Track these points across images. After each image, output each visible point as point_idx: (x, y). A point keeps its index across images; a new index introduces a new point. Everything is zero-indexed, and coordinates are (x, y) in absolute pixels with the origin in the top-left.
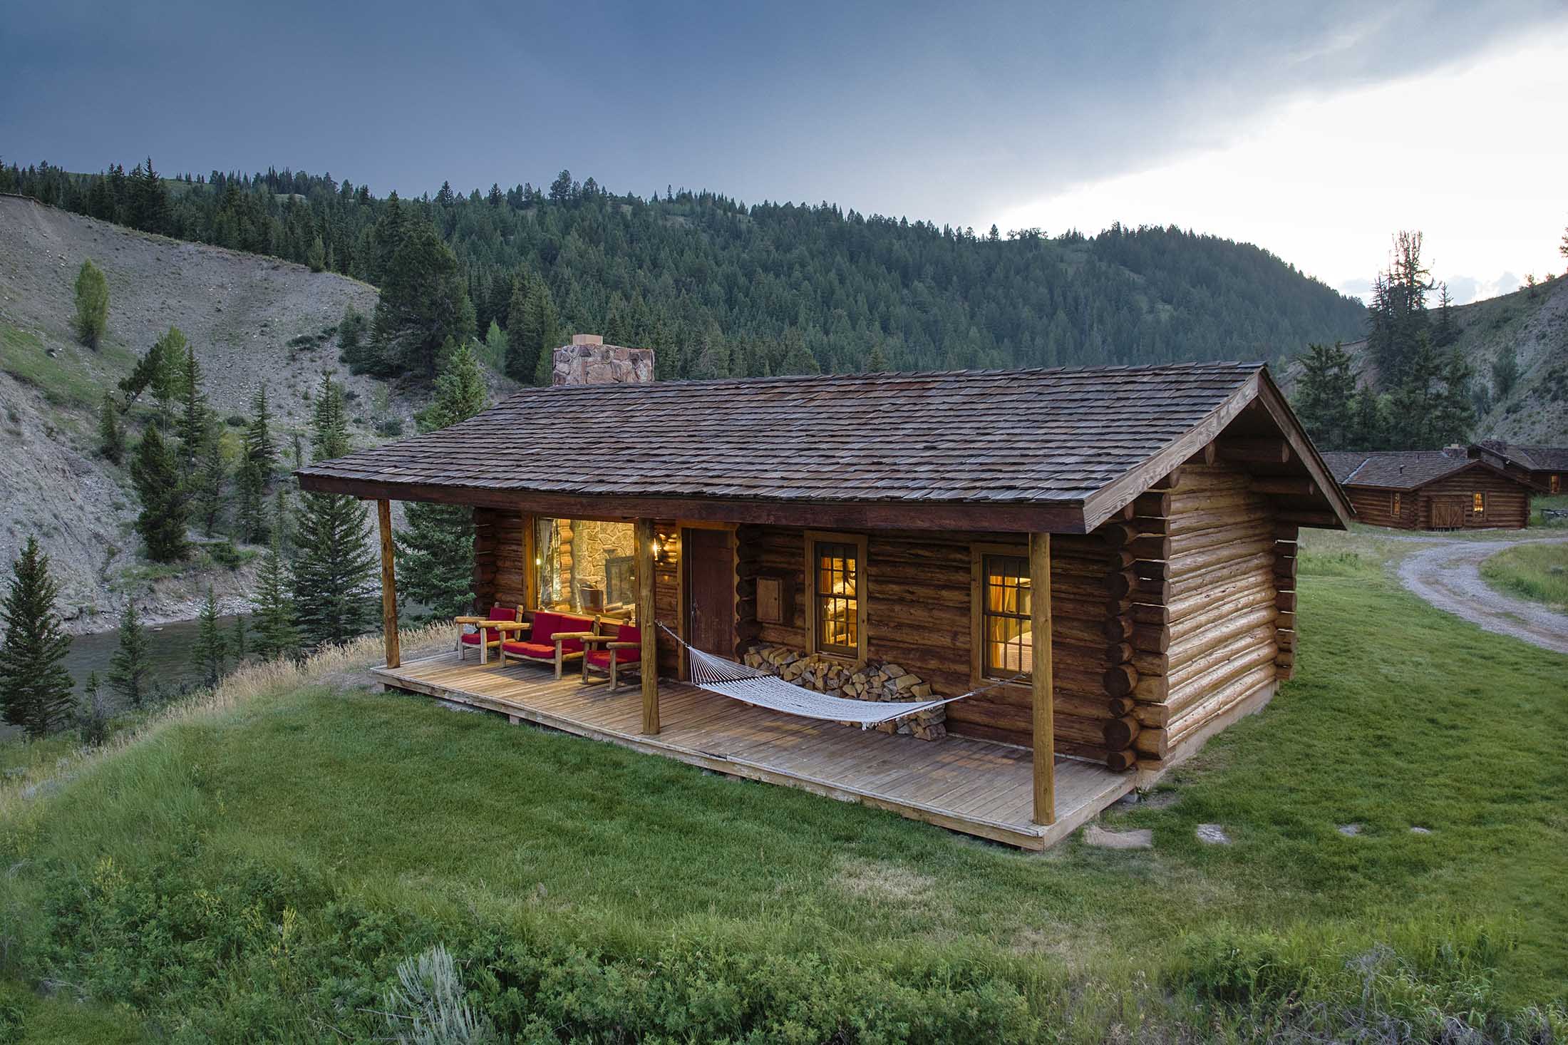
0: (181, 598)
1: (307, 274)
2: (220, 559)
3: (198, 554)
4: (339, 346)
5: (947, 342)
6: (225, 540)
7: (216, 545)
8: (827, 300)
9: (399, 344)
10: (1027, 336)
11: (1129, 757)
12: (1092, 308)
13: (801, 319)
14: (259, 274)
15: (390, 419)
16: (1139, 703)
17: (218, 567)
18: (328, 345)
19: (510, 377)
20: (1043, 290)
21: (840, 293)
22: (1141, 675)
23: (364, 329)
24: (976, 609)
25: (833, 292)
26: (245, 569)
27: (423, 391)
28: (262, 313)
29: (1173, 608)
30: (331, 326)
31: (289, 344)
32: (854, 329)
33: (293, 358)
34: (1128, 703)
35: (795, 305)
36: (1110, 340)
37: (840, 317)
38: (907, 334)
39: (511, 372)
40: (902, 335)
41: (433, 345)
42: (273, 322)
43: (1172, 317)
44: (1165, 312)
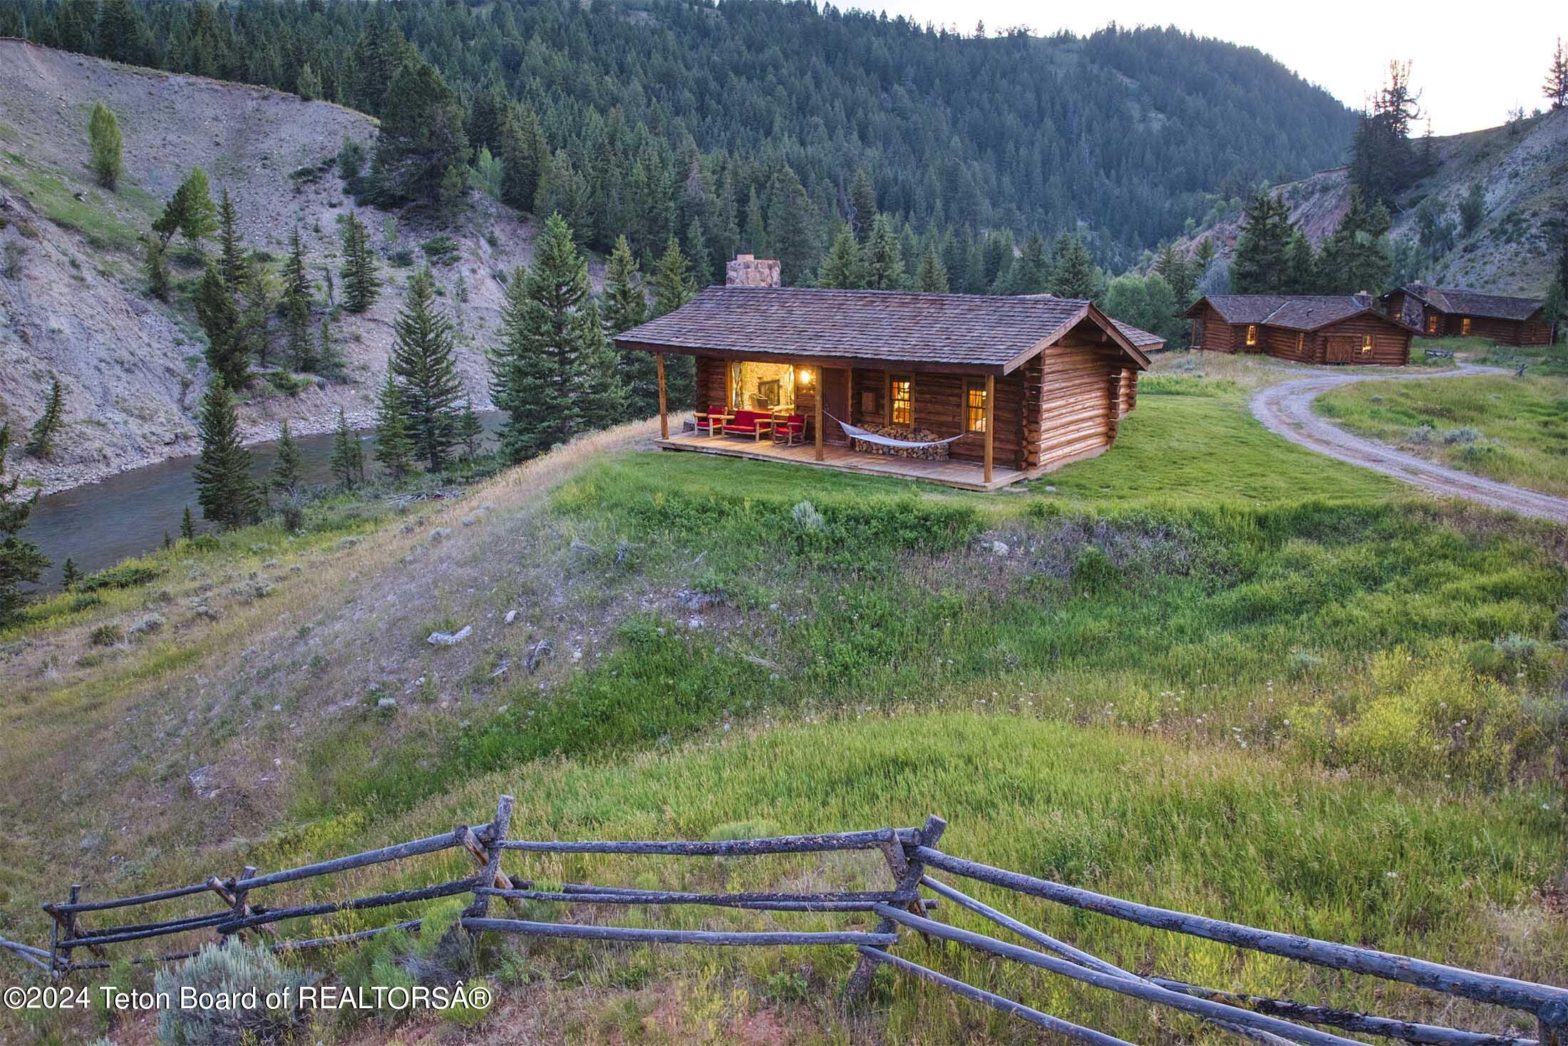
0: (254, 423)
1: (297, 104)
2: (280, 386)
3: (260, 383)
4: (340, 177)
5: (927, 154)
6: (280, 369)
7: (273, 374)
8: (803, 108)
9: (401, 175)
10: (1011, 146)
11: (1024, 464)
12: (1081, 116)
13: (776, 128)
14: (251, 105)
15: (399, 249)
16: (1029, 443)
17: (281, 395)
18: (329, 176)
19: (509, 204)
20: (1030, 96)
21: (816, 98)
22: (1030, 431)
23: (363, 160)
24: (964, 404)
25: (808, 97)
26: (303, 395)
27: (428, 221)
28: (260, 146)
29: (1045, 406)
30: (329, 157)
31: (292, 177)
32: (831, 138)
33: (298, 191)
34: (1024, 443)
35: (769, 112)
36: (1097, 150)
37: (816, 126)
38: (887, 142)
39: (508, 200)
40: (880, 145)
41: (435, 174)
42: (272, 153)
43: (1164, 127)
44: (1158, 121)
